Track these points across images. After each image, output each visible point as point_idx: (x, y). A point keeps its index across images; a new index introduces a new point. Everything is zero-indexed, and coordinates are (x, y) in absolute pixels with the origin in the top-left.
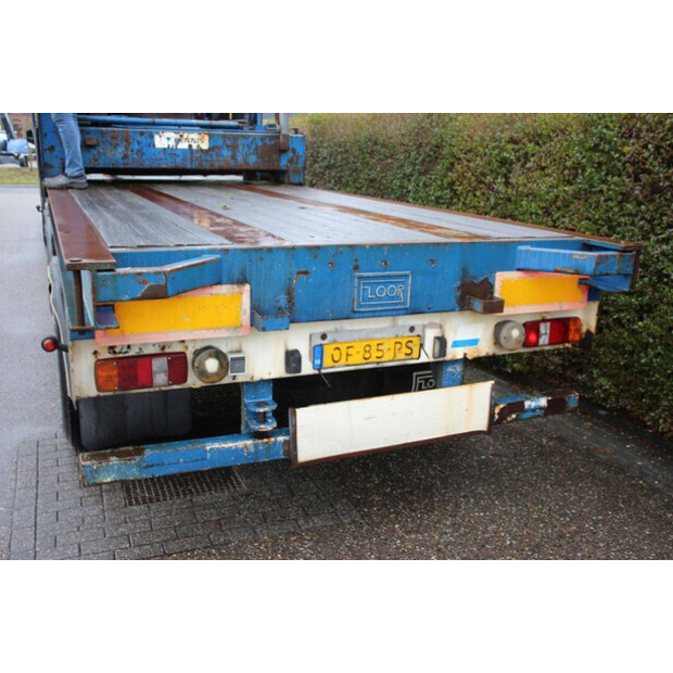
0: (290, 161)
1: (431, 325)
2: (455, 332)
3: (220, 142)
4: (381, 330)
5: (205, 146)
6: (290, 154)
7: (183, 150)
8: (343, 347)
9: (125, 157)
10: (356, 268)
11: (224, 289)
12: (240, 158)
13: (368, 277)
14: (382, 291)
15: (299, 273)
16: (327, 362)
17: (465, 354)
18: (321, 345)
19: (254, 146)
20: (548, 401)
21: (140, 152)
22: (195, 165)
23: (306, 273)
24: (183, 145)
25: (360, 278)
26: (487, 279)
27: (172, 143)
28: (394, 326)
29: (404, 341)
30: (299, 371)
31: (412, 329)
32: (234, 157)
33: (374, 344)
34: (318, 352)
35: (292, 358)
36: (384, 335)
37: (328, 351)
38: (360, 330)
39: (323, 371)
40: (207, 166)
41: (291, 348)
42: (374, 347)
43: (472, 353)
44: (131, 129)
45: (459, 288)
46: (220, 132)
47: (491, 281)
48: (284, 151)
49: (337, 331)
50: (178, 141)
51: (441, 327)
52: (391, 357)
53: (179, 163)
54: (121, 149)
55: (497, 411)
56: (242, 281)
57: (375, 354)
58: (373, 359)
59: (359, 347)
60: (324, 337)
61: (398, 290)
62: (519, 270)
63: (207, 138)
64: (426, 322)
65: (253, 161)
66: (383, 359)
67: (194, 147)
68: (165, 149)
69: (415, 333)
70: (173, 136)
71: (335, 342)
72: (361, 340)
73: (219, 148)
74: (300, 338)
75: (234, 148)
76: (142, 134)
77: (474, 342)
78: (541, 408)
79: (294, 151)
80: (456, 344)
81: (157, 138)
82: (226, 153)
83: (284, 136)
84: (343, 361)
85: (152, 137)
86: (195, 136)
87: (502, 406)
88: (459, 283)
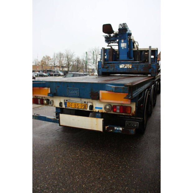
0: (152, 70)
1: (90, 102)
2: (96, 105)
3: (134, 66)
4: (78, 101)
5: (131, 67)
6: (152, 69)
7: (126, 68)
8: (70, 103)
9: (113, 70)
10: (68, 87)
11: (46, 88)
12: (139, 70)
13: (70, 89)
14: (72, 92)
15: (58, 86)
16: (68, 106)
17: (98, 111)
18: (66, 102)
19: (142, 67)
20: (122, 129)
21: (117, 69)
22: (128, 72)
23: (59, 87)
24: (126, 67)
25: (68, 89)
26: (97, 92)
27: (123, 67)
28: (81, 101)
29: (83, 105)
30: (62, 106)
31: (85, 102)
32: (137, 70)
33: (77, 104)
34: (65, 104)
35: (61, 104)
36: (79, 102)
37: (68, 104)
38: (74, 101)
39: (67, 108)
40: (131, 72)
41: (61, 102)
42: (77, 105)
43: (100, 111)
44: (115, 64)
45: (90, 93)
46: (135, 64)
47: (98, 92)
48: (150, 68)
49: (69, 100)
50: (125, 66)
51: (92, 103)
52: (81, 108)
53: (124, 71)
54: (113, 68)
55: (106, 127)
56: (48, 87)
57: (77, 106)
58: (76, 107)
59: (74, 104)
60: (67, 101)
61: (76, 92)
62: (106, 90)
63: (131, 65)
64: (88, 101)
65: (142, 70)
66: (79, 108)
67: (128, 67)
68: (122, 68)
69: (86, 103)
70: (123, 65)
71: (69, 102)
72: (74, 103)
73: (134, 68)
74: (62, 100)
75: (137, 67)
76: (117, 65)
77: (101, 108)
78: (120, 130)
79: (153, 68)
80: (96, 108)
81: (120, 66)
82: (135, 69)
83: (150, 64)
84: (70, 106)
85: (119, 66)
86: (128, 65)
87: (108, 127)
88: (90, 92)
